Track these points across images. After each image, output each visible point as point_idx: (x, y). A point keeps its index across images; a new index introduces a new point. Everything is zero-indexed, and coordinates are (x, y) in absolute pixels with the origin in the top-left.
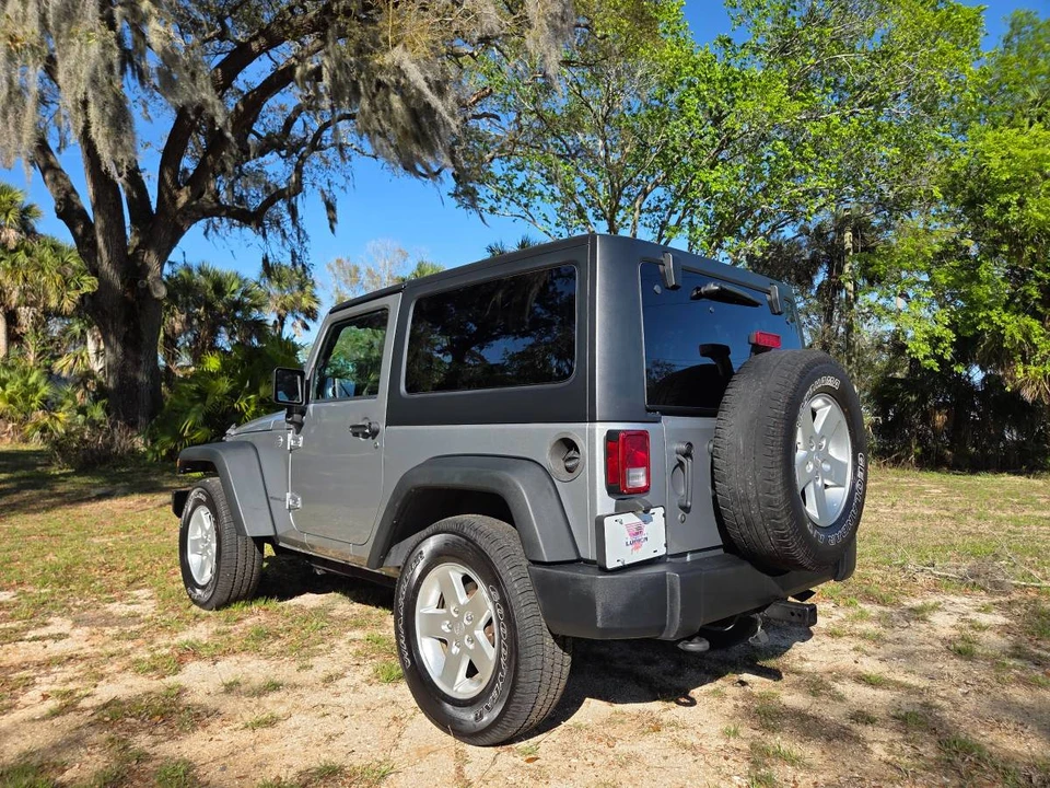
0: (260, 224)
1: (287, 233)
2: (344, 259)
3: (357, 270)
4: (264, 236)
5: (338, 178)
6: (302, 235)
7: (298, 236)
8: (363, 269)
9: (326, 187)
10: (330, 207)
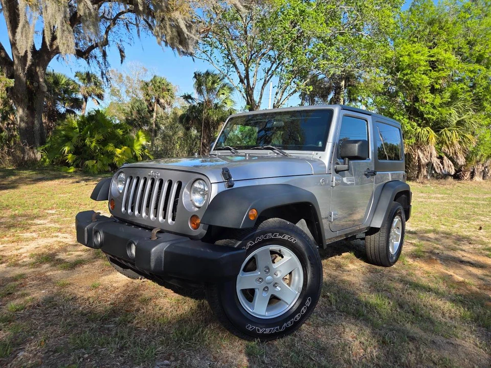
0: (87, 58)
1: (100, 62)
2: (115, 70)
3: (121, 76)
4: (88, 63)
5: (125, 38)
6: (106, 64)
7: (105, 64)
8: (124, 75)
9: (119, 43)
10: (121, 51)
